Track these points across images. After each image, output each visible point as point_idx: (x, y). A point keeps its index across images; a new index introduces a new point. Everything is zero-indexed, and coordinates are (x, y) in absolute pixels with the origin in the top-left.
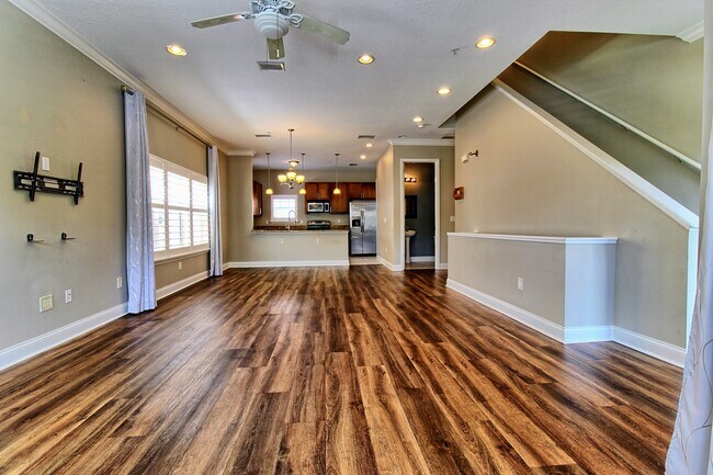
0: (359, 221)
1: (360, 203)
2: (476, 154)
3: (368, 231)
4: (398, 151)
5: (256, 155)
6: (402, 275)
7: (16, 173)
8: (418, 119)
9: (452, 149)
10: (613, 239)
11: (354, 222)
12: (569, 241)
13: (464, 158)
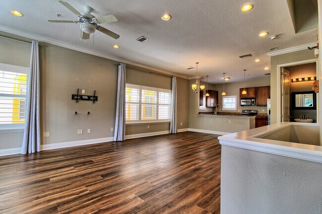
7: (73, 95)
11: (269, 111)
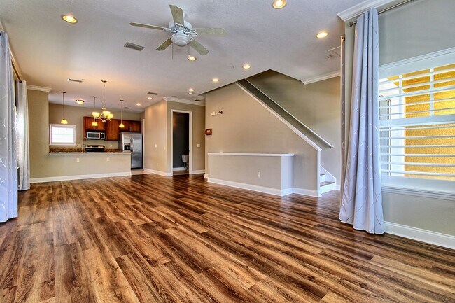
0: (129, 146)
1: (130, 134)
2: (222, 112)
3: (135, 153)
4: (170, 104)
5: (51, 92)
6: (172, 178)
8: (191, 90)
9: (203, 108)
10: (292, 154)
11: (125, 146)
12: (283, 155)
13: (213, 114)
